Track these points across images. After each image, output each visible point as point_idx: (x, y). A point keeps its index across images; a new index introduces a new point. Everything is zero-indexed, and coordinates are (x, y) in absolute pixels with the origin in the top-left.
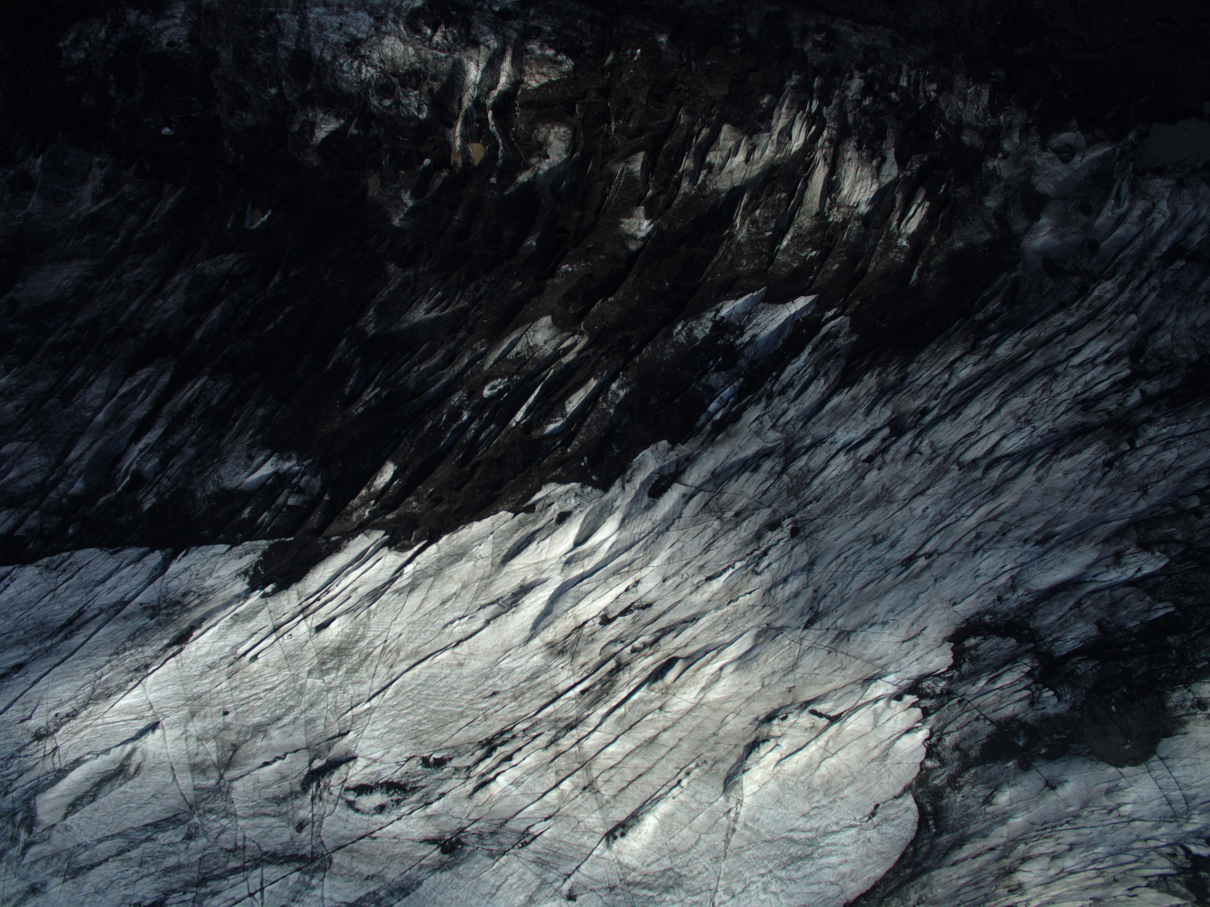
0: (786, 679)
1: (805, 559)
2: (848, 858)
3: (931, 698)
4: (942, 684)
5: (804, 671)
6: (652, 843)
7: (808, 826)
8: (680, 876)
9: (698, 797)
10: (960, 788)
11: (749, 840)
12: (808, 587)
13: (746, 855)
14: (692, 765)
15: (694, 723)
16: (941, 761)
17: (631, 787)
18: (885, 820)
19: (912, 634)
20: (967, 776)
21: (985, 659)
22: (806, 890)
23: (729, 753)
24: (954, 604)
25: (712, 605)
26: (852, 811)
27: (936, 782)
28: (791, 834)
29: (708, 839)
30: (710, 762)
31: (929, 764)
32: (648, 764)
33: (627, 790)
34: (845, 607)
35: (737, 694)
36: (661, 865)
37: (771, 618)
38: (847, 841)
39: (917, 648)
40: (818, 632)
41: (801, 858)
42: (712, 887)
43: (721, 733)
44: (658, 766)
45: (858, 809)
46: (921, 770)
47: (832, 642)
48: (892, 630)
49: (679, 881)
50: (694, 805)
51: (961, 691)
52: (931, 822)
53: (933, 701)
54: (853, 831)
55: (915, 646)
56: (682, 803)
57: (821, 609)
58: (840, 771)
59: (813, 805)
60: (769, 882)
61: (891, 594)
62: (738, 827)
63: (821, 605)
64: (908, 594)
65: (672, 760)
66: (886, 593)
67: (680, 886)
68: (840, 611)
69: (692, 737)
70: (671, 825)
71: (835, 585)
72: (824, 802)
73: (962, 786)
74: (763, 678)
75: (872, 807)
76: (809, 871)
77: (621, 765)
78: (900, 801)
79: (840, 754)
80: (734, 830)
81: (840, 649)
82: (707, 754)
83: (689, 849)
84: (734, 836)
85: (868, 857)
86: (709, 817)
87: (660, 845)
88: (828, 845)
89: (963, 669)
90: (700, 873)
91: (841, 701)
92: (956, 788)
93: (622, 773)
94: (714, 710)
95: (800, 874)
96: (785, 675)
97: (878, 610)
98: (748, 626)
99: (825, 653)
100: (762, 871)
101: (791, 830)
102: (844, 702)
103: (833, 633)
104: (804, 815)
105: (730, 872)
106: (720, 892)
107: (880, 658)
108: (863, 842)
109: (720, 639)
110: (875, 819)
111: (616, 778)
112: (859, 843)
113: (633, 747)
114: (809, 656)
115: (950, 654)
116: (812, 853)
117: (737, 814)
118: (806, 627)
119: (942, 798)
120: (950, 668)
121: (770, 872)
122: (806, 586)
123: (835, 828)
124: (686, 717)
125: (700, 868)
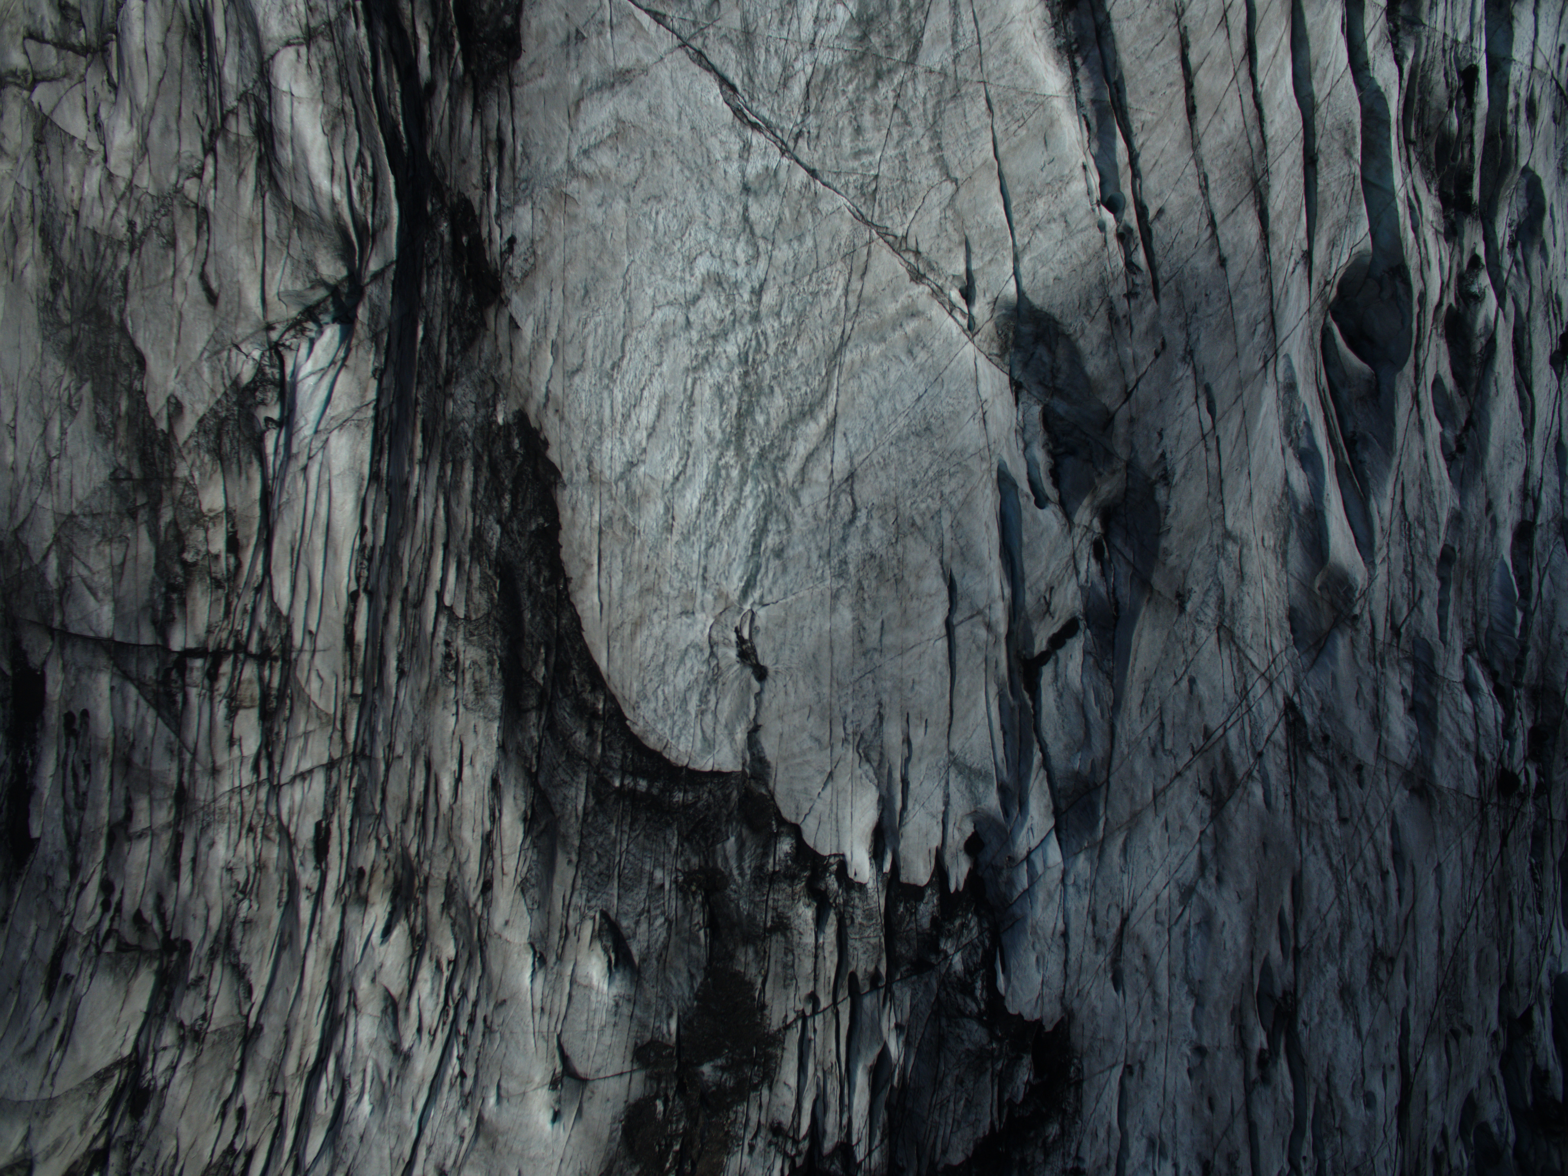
0: (1212, 600)
1: (1444, 779)
2: (676, 537)
3: (934, 921)
4: (957, 962)
5: (1205, 654)
6: (1005, 48)
7: (819, 474)
8: (879, 76)
9: (1057, 229)
10: (682, 889)
11: (872, 302)
12: (1378, 755)
13: (837, 275)
14: (1140, 258)
15: (1242, 318)
16: (773, 878)
17: (1177, 68)
18: (714, 678)
19: (1127, 948)
20: (699, 918)
21: (960, 1081)
22: (656, 387)
23: (1120, 368)
24: (1128, 1069)
25: (1475, 506)
26: (788, 608)
27: (731, 843)
28: (823, 420)
29: (934, 197)
30: (1122, 306)
31: (785, 846)
32: (1209, 144)
33: (1175, 54)
34: (1285, 821)
35: (1244, 462)
36: (939, 38)
37: (1365, 633)
38: (718, 557)
39: (1092, 944)
40: (1267, 730)
41: (744, 414)
42: (802, 144)
43: (1184, 372)
44: (1191, 169)
45: (783, 624)
46: (782, 821)
47: (1226, 753)
48: (1163, 905)
49: (868, 64)
50: (1040, 207)
51: (904, 995)
52: (643, 784)
53: (926, 922)
54: (734, 585)
55: (1099, 941)
56: (1064, 181)
57: (1312, 761)
58: (906, 625)
59: (862, 515)
60: (731, 299)
61: (1242, 940)
62: (921, 291)
63: (1320, 768)
64: (1218, 975)
65: (1187, 210)
66: (1252, 930)
67: (855, 62)
68: (1282, 803)
69: (1214, 295)
70: (1023, 122)
71: (1343, 821)
72: (854, 547)
73: (685, 900)
74: (1242, 543)
75: (767, 661)
76: (700, 420)
77: (1243, 74)
78: (741, 736)
79: (942, 644)
80: (917, 277)
81: (1198, 764)
82: (1150, 308)
83: (936, 136)
84: (902, 270)
85: (646, 591)
86: (990, 230)
87: (991, 64)
88: (738, 502)
89: (975, 1026)
90: (858, 131)
91: (1072, 709)
92: (688, 881)
93: (1223, 64)
94: (1241, 385)
95: (704, 393)
96: (1221, 602)
97: (1229, 894)
98: (1381, 571)
99: (1213, 725)
100: (769, 298)
101: (832, 425)
102: (1063, 715)
103: (1242, 762)
104: (851, 477)
105: (815, 211)
106: (775, 158)
107: (1125, 850)
108: (692, 595)
109: (1389, 489)
110: (733, 653)
111: (1218, 43)
112: (696, 585)
113: (1270, 131)
114: (1229, 682)
115: (1030, 1012)
116: (740, 450)
117: (952, 309)
118: (1290, 707)
119: (684, 838)
120: (995, 1000)
121: (756, 318)
122: (1382, 750)
123: (771, 540)
124: (1264, 306)
125: (873, 138)
